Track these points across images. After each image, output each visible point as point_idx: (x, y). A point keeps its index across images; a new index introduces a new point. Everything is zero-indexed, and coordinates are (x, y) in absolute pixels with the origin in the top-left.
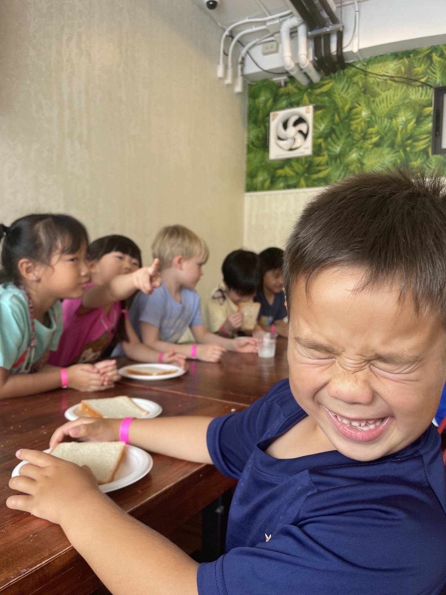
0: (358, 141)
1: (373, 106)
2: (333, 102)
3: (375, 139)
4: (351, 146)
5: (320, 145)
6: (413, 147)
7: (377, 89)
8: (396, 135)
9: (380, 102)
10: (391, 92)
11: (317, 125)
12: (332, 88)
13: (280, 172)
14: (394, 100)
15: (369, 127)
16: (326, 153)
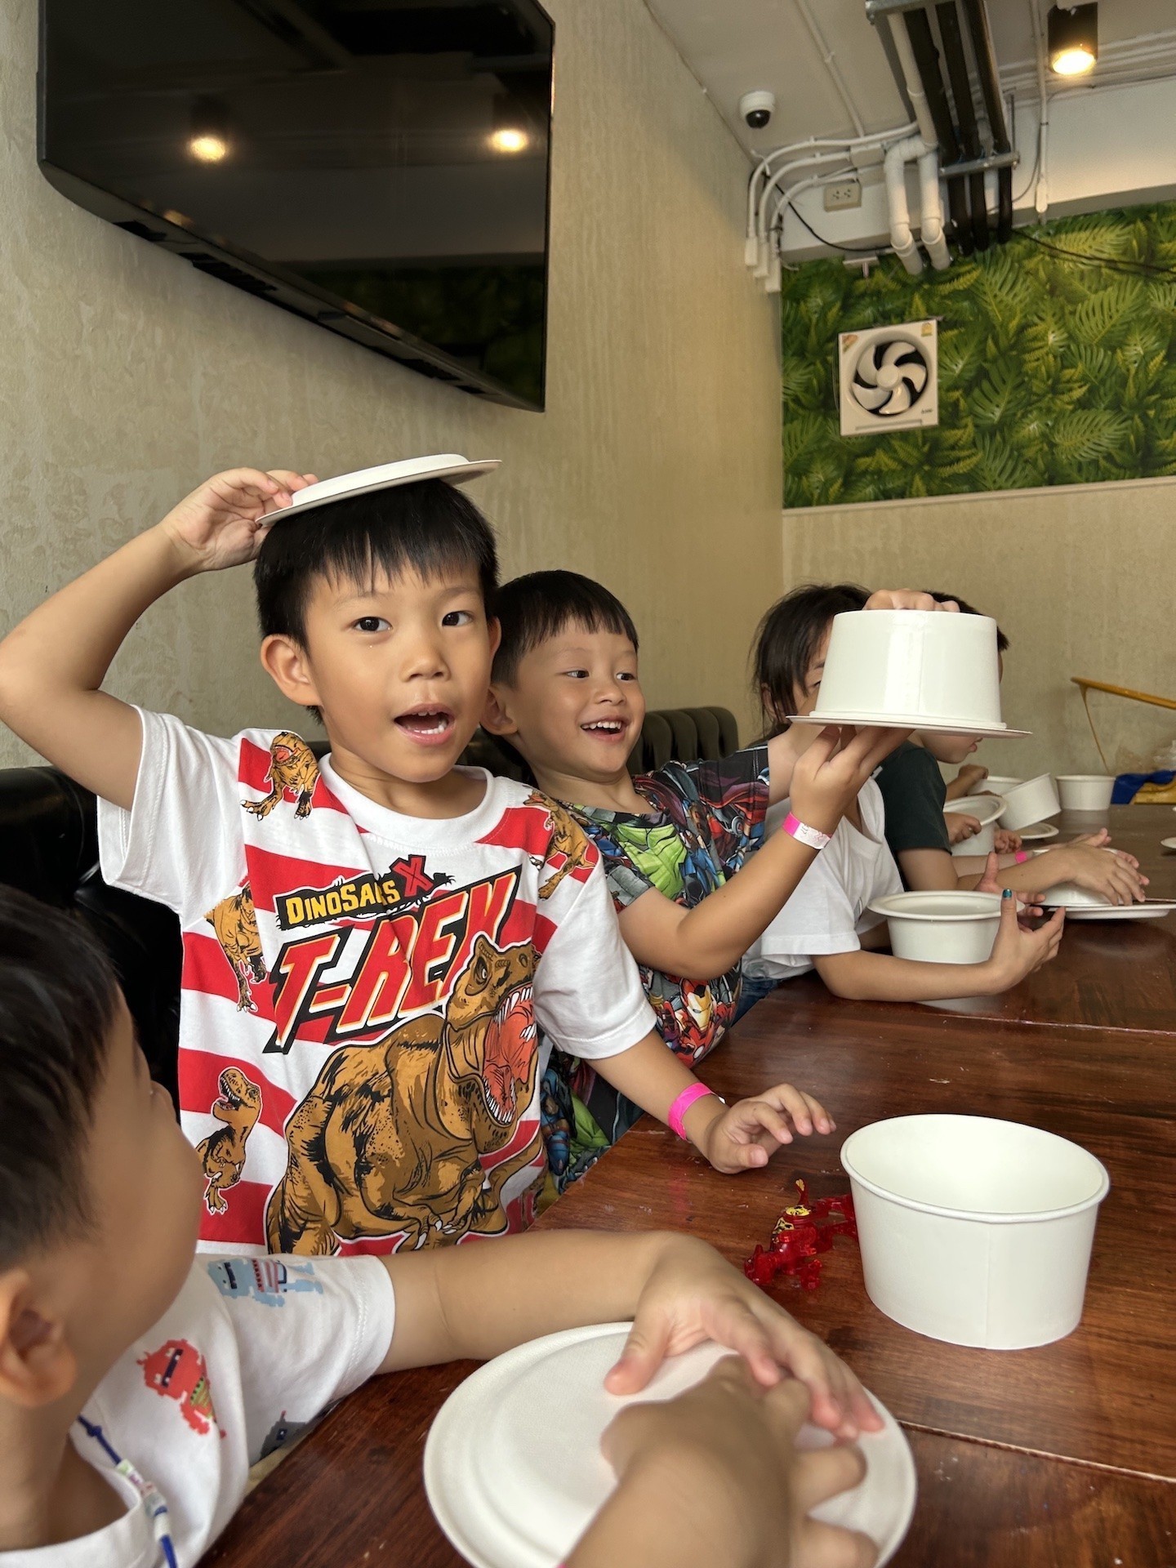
0: (1041, 397)
1: (1072, 322)
2: (982, 313)
3: (1078, 393)
4: (1026, 406)
5: (956, 404)
6: (1161, 408)
7: (1082, 289)
8: (1124, 383)
9: (1087, 314)
10: (1108, 294)
11: (947, 361)
12: (979, 283)
13: (864, 462)
14: (1117, 311)
15: (1064, 367)
16: (969, 421)
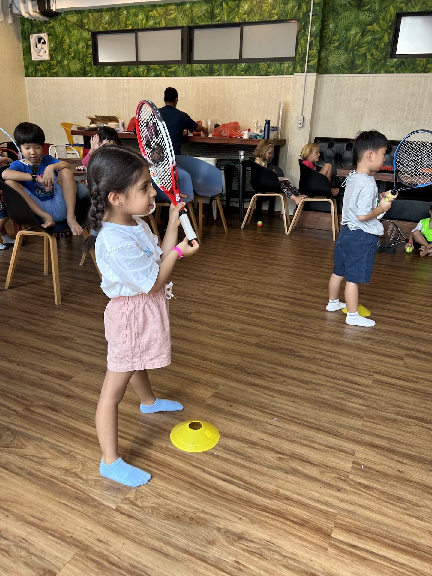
0: (67, 55)
1: (70, 37)
2: (55, 33)
3: (73, 55)
4: (64, 57)
5: (52, 55)
6: (86, 61)
7: (71, 29)
8: (80, 54)
9: (73, 36)
10: (76, 31)
12: (54, 25)
13: (38, 67)
14: (77, 36)
15: (70, 48)
16: (55, 59)
